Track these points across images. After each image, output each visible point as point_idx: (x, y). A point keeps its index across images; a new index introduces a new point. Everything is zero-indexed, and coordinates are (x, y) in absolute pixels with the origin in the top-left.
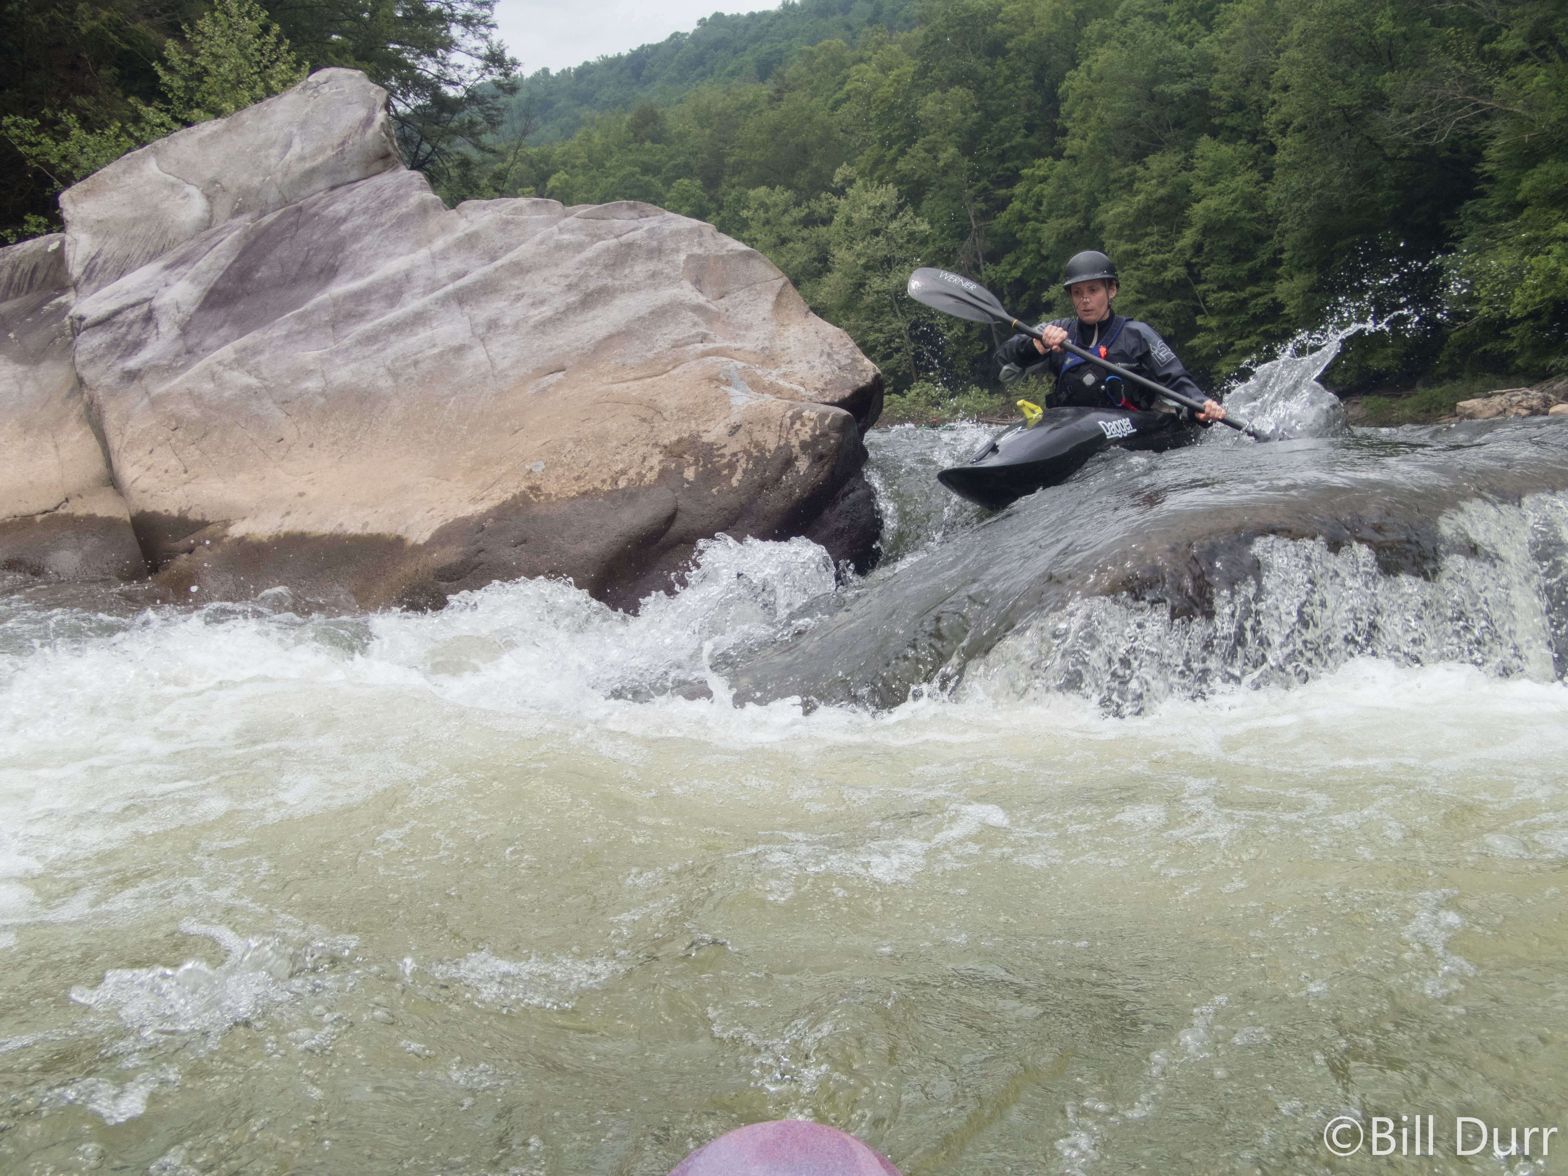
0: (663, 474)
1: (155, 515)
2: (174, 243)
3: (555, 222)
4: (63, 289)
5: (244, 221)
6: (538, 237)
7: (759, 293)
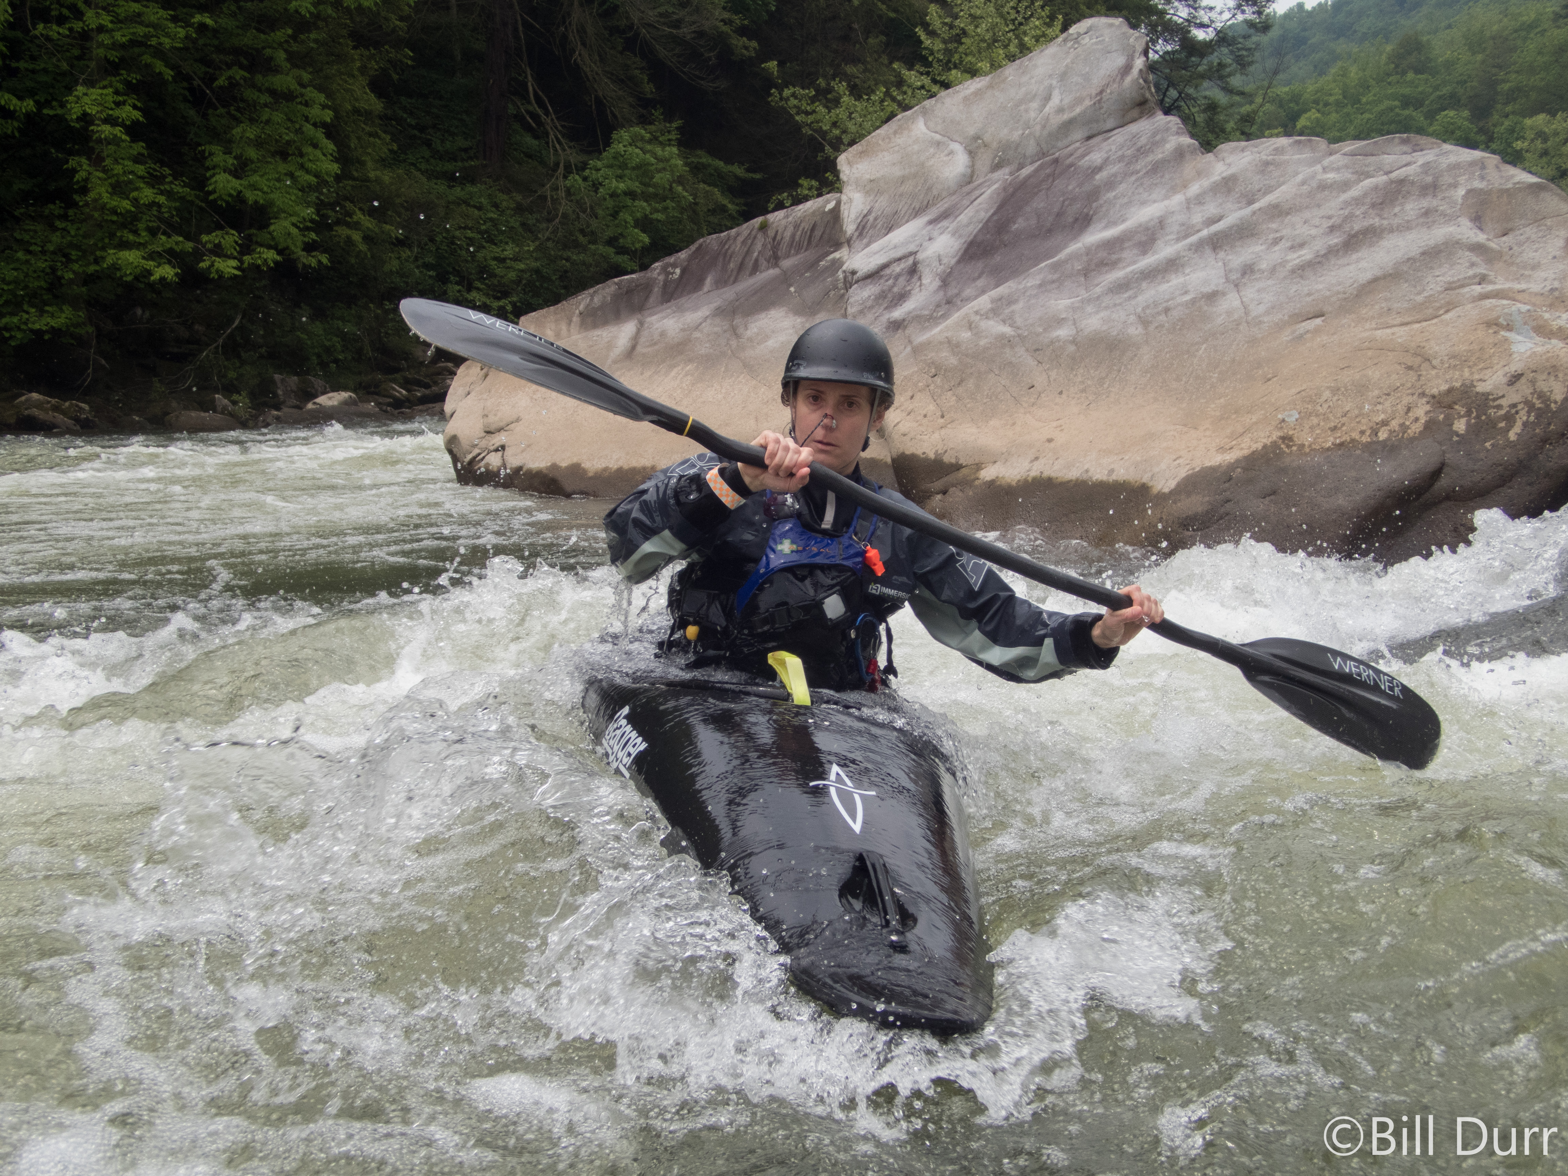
0: (1430, 426)
1: (913, 456)
2: (937, 198)
3: (1318, 161)
4: (837, 246)
5: (1003, 175)
6: (1300, 178)
7: (1550, 229)
